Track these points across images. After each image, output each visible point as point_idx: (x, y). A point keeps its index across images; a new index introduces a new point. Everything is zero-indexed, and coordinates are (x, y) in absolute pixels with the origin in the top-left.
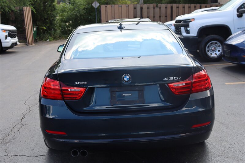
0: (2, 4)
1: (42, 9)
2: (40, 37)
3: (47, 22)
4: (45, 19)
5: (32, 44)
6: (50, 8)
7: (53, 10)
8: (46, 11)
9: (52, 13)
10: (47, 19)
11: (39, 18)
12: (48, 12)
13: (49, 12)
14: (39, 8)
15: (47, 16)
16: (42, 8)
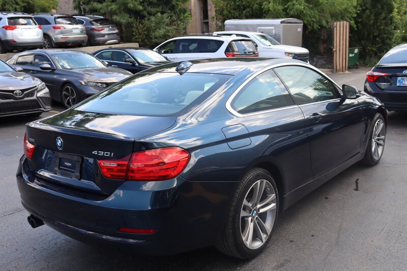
0: (309, 19)
1: (371, 23)
2: (364, 62)
3: (378, 41)
4: (375, 37)
5: (343, 71)
6: (384, 21)
7: (389, 23)
8: (377, 26)
9: (387, 28)
10: (378, 36)
11: (366, 35)
12: (380, 27)
13: (382, 27)
14: (367, 21)
15: (378, 32)
16: (372, 21)
